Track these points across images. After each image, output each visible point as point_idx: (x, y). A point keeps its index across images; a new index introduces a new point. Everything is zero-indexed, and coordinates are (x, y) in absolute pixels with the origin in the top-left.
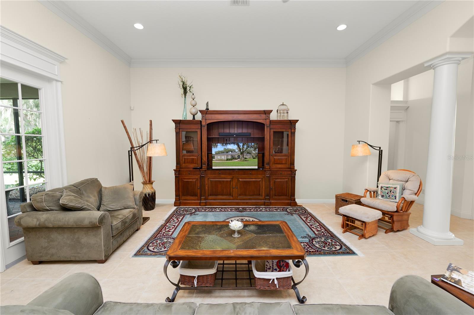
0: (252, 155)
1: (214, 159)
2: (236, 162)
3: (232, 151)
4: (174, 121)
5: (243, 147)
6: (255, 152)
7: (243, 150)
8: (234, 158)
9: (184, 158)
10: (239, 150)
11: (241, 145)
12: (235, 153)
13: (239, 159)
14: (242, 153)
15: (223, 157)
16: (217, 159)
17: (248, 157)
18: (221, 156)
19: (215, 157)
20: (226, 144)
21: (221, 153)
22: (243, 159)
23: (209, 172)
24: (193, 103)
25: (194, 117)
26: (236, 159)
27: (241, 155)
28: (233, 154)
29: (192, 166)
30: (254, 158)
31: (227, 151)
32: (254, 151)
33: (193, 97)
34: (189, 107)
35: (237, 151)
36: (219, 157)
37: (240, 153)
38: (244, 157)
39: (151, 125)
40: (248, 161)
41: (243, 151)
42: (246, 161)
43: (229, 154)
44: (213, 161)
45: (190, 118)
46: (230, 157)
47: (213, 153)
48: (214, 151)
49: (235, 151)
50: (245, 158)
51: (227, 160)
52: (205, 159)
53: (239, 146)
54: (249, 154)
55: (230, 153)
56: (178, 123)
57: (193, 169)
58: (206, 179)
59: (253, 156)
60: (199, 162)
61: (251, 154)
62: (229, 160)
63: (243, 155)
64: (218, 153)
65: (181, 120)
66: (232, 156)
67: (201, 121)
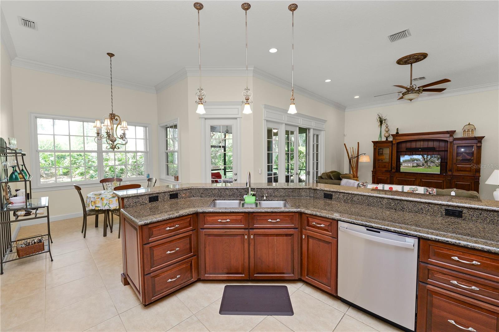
0: (436, 163)
1: (402, 166)
2: (421, 168)
3: (417, 160)
4: (373, 142)
5: (427, 157)
6: (438, 162)
7: (427, 159)
8: (419, 166)
9: (379, 164)
10: (423, 159)
11: (426, 156)
12: (420, 162)
13: (423, 167)
14: (426, 162)
15: (409, 165)
16: (404, 166)
17: (431, 165)
18: (408, 164)
19: (403, 164)
20: (413, 155)
21: (408, 161)
22: (427, 166)
23: (397, 173)
24: (387, 130)
25: (387, 138)
26: (420, 166)
27: (425, 164)
28: (418, 162)
29: (384, 169)
30: (437, 166)
31: (413, 160)
32: (437, 160)
33: (387, 126)
34: (383, 133)
35: (421, 160)
36: (406, 164)
37: (424, 162)
38: (427, 165)
39: (358, 145)
40: (431, 168)
41: (427, 161)
42: (429, 168)
43: (415, 163)
44: (401, 167)
45: (384, 139)
46: (415, 165)
47: (401, 161)
48: (402, 159)
49: (420, 160)
50: (429, 166)
51: (413, 167)
52: (394, 165)
53: (423, 157)
54: (432, 163)
55: (416, 161)
56: (375, 143)
57: (385, 171)
58: (395, 178)
59: (436, 165)
60: (390, 167)
61: (434, 163)
62: (415, 167)
63: (427, 163)
64: (405, 161)
65: (377, 141)
66: (417, 164)
67: (392, 141)
